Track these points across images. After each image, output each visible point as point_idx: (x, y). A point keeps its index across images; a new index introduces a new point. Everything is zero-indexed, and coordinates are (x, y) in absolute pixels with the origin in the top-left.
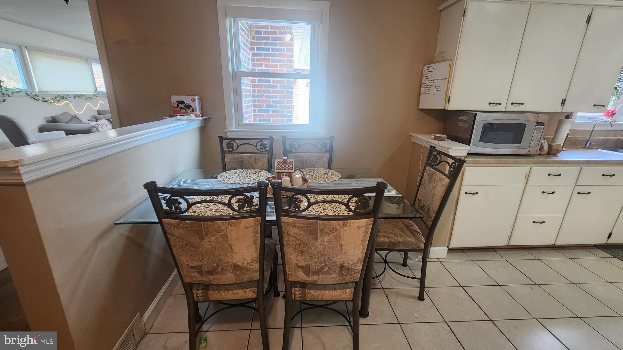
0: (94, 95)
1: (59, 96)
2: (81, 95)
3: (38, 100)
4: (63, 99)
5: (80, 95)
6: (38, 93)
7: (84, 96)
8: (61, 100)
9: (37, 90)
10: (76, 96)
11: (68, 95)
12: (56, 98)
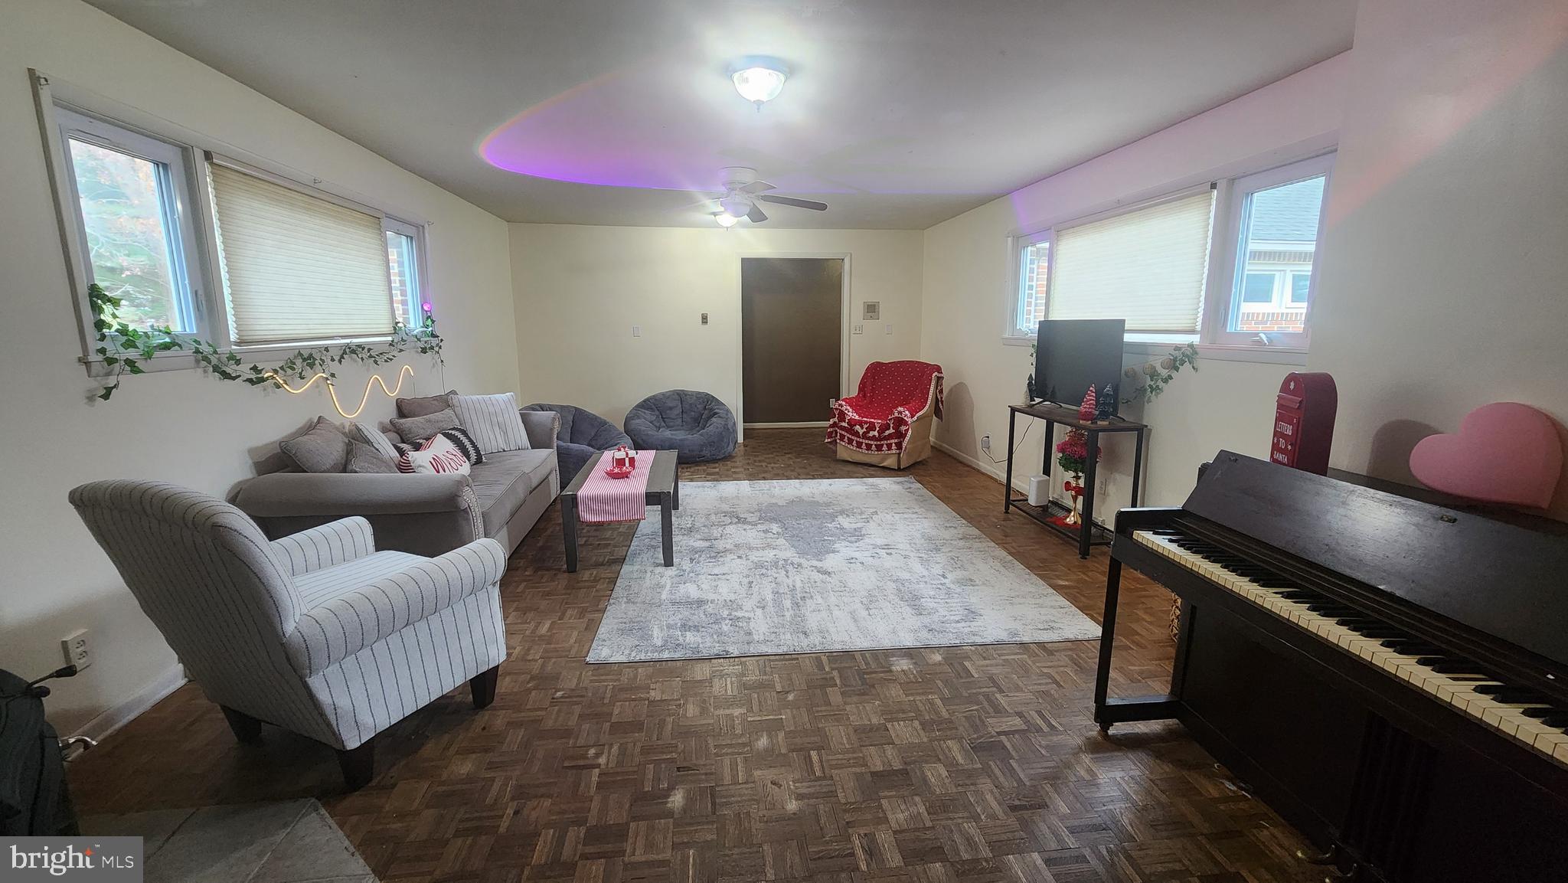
0: (391, 344)
1: (300, 354)
2: (361, 346)
3: (234, 378)
4: (311, 366)
5: (359, 346)
6: (234, 347)
7: (369, 350)
8: (308, 372)
9: (233, 337)
10: (345, 352)
11: (327, 349)
12: (291, 365)
